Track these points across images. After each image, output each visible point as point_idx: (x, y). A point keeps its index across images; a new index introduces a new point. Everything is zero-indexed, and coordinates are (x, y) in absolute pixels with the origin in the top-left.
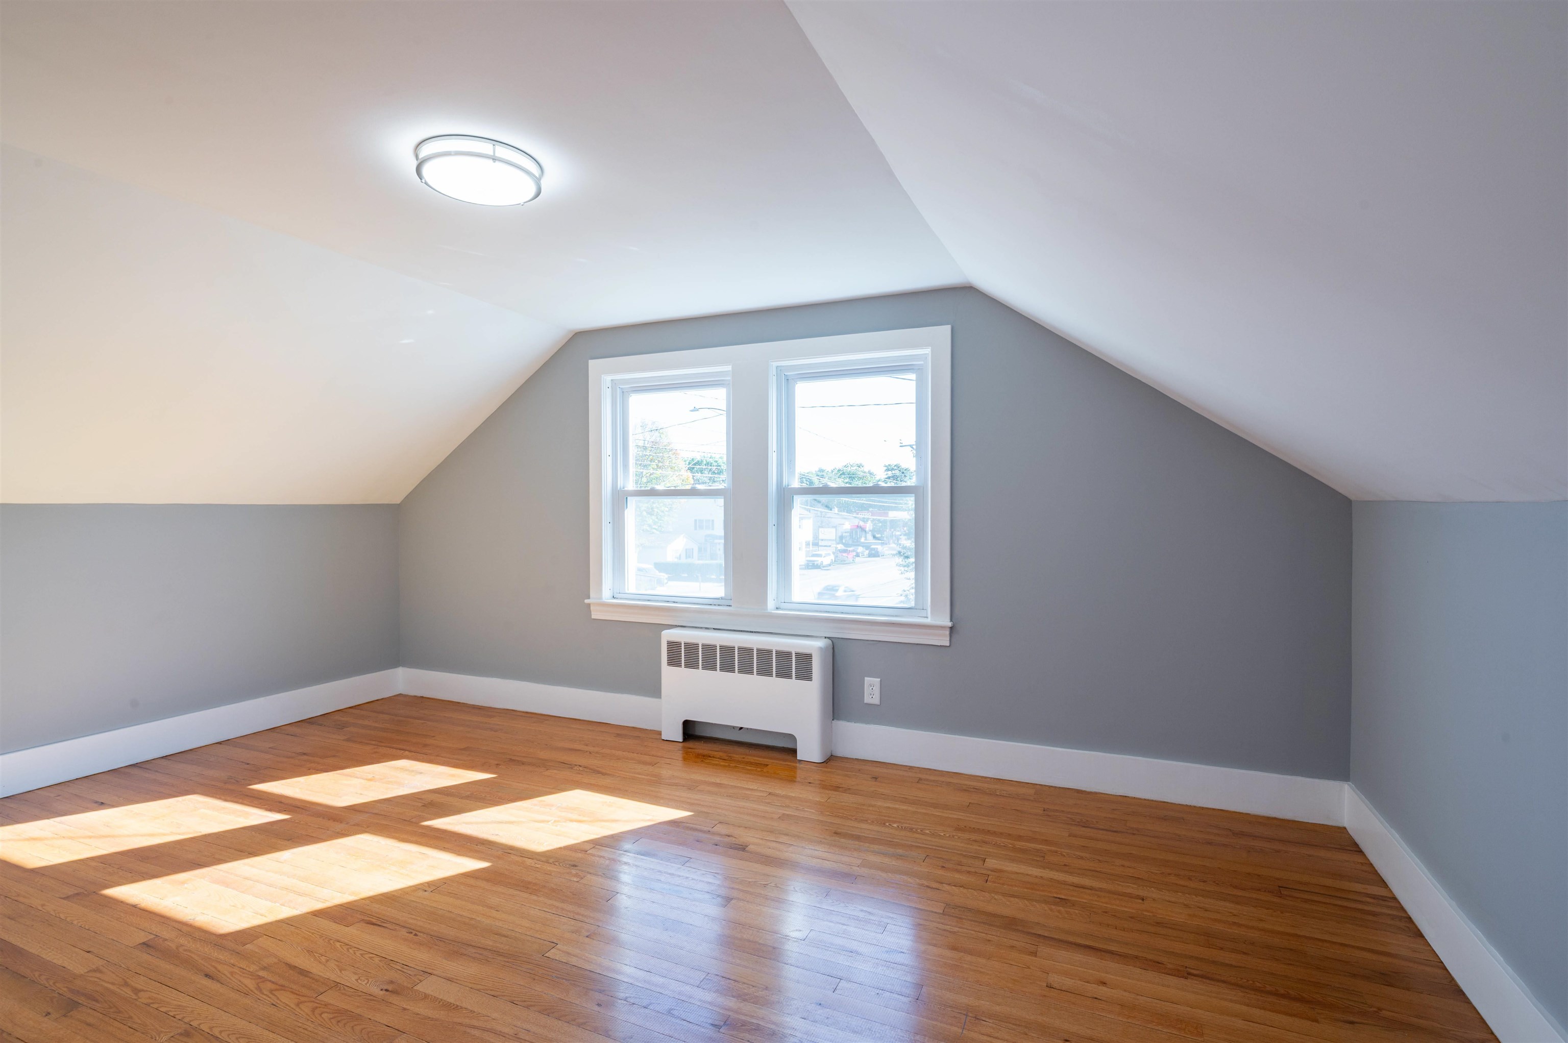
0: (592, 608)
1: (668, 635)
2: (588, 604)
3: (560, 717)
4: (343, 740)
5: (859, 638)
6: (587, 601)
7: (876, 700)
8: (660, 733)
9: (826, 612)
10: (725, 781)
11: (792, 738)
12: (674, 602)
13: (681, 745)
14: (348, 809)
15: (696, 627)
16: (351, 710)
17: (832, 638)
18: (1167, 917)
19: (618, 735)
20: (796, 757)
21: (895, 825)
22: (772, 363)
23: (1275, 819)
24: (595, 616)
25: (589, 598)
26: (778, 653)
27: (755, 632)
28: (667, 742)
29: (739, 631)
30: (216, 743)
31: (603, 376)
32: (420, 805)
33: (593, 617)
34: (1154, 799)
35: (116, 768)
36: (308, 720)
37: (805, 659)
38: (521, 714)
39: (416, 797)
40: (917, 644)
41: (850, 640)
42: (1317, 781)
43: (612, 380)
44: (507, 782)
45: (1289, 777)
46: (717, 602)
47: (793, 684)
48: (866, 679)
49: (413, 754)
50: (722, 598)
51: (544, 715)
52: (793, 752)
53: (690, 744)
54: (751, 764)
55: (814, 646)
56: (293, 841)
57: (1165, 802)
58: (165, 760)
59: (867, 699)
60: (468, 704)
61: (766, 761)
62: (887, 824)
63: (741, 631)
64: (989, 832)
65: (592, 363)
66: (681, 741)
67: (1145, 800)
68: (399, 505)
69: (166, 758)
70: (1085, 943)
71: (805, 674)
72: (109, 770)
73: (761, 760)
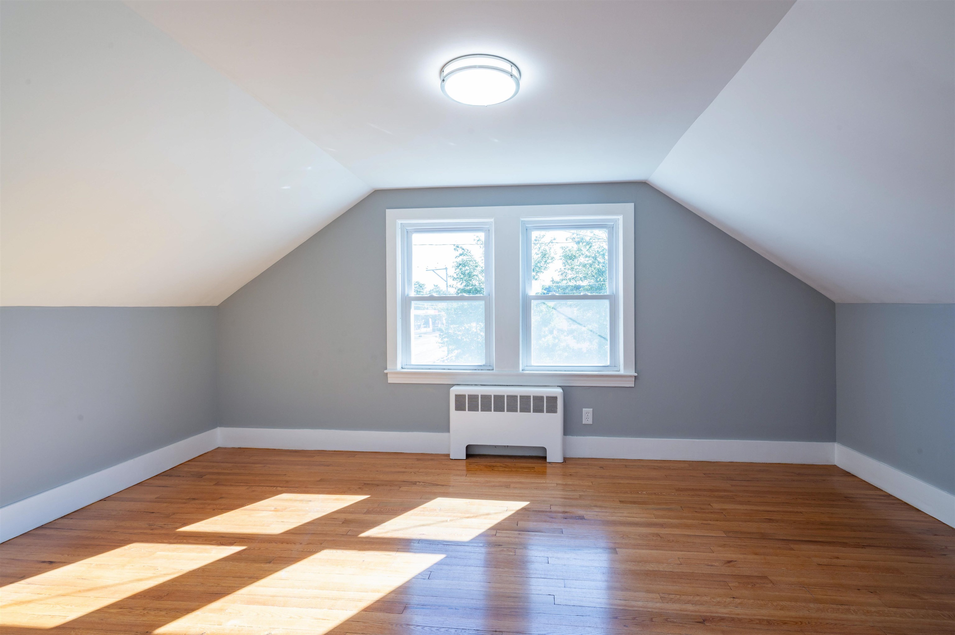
0: (388, 376)
1: (455, 391)
2: (386, 373)
3: (363, 452)
4: (214, 485)
5: (579, 386)
6: (385, 371)
7: (590, 422)
8: (448, 455)
9: (555, 371)
10: (523, 480)
11: (544, 449)
12: (449, 369)
13: (465, 461)
14: (285, 534)
15: (468, 385)
16: (190, 463)
17: (563, 386)
18: (822, 520)
19: (418, 460)
20: (546, 460)
21: (645, 493)
22: (521, 219)
23: (804, 465)
24: (390, 381)
25: (386, 369)
26: (535, 397)
27: (510, 385)
28: (455, 460)
29: (499, 385)
30: (101, 500)
31: (397, 220)
32: (341, 523)
33: (389, 382)
34: (746, 462)
35: (26, 532)
36: (163, 474)
37: (552, 400)
38: (332, 452)
39: (330, 517)
40: (615, 387)
41: (574, 387)
42: (823, 443)
43: (401, 223)
44: (383, 499)
45: (809, 443)
46: (480, 368)
47: (545, 416)
48: (584, 409)
49: (286, 488)
50: (484, 365)
51: (350, 452)
52: (545, 458)
53: (471, 460)
54: (521, 468)
55: (557, 392)
56: (274, 563)
57: (752, 463)
58: (64, 519)
59: (584, 422)
60: (283, 449)
61: (533, 465)
62: (640, 492)
63: (500, 385)
64: (696, 490)
65: (388, 211)
66: (465, 459)
67: (742, 462)
68: (218, 307)
69: (65, 517)
70: (808, 540)
71: (552, 409)
72: (21, 534)
73: (530, 465)
